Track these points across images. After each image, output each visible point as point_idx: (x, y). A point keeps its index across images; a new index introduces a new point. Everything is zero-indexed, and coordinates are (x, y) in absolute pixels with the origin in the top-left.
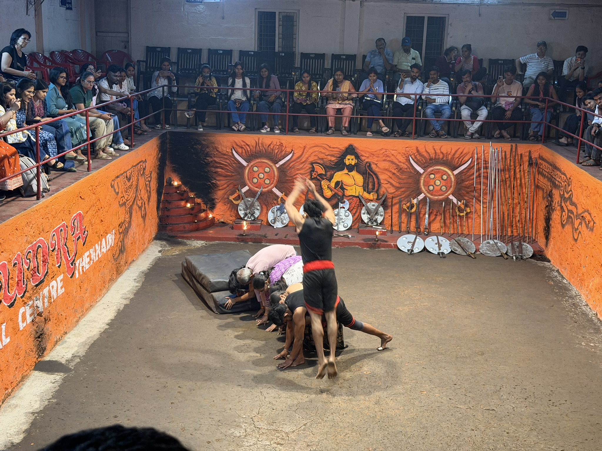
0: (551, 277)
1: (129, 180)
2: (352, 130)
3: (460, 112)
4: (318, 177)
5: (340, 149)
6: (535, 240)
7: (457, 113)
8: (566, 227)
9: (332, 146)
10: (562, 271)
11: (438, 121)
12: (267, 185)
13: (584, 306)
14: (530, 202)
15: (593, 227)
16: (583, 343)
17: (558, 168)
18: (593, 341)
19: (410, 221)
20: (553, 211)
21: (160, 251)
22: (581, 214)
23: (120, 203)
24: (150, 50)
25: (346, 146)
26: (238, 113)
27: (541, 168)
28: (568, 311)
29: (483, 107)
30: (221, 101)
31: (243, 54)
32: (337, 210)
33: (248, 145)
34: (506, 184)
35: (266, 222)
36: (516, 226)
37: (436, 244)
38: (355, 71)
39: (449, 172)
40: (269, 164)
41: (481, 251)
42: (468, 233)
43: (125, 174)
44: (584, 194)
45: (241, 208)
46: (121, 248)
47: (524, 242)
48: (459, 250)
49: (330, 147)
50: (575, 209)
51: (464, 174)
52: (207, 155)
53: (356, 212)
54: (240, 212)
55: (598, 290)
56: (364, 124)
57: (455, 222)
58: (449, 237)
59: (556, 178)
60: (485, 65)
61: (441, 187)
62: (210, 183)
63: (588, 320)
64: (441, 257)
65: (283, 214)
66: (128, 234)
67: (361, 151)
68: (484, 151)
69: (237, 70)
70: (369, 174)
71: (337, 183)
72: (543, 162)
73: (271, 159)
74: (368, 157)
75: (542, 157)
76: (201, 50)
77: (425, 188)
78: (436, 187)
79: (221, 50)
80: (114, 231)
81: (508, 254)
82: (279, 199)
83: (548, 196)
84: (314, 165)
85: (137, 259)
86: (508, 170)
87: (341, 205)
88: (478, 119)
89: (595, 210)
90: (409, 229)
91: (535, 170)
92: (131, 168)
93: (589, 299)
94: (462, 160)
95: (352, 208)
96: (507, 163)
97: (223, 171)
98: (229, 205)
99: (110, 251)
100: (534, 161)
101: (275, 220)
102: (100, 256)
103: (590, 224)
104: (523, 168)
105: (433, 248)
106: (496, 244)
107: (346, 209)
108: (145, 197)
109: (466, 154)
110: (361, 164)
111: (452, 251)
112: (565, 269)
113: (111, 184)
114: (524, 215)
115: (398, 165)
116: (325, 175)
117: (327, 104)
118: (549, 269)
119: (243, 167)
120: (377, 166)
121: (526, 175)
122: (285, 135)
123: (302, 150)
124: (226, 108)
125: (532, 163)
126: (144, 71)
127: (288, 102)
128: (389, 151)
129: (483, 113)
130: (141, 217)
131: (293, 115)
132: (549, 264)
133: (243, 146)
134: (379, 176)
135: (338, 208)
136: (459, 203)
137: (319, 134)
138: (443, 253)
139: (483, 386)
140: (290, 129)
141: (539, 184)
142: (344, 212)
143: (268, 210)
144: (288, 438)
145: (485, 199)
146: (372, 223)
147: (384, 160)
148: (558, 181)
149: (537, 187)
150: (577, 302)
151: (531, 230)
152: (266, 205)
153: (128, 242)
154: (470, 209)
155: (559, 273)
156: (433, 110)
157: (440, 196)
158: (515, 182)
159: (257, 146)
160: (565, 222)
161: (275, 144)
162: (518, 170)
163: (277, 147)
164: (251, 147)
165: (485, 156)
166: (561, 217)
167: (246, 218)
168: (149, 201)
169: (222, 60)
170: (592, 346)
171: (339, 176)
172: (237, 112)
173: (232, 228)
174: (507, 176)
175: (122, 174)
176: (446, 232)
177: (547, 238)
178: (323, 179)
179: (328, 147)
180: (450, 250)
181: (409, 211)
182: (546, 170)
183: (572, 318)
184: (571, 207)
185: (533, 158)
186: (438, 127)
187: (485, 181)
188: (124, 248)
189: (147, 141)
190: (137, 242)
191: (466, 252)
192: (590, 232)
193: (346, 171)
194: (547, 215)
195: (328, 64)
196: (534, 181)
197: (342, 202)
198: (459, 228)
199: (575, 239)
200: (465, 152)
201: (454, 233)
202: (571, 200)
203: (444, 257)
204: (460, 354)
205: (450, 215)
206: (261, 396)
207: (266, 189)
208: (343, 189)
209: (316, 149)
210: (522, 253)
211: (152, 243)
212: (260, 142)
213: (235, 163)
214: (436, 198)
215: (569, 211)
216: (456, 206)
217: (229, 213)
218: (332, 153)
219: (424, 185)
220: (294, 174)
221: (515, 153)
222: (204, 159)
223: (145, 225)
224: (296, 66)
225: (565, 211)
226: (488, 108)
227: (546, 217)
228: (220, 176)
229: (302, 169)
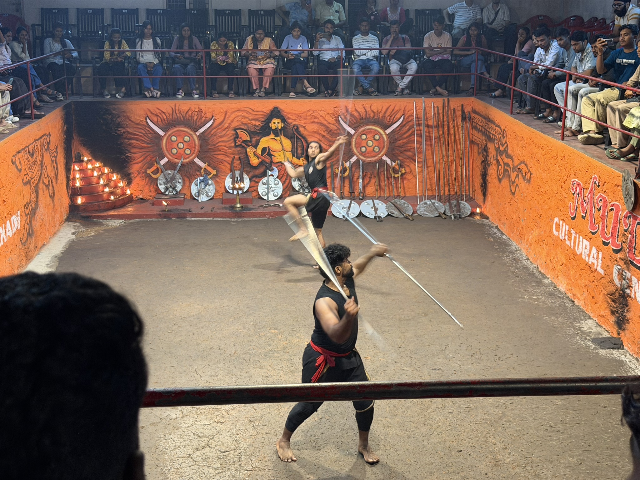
0: (490, 234)
1: (32, 155)
2: (276, 91)
3: (389, 67)
4: (243, 144)
5: (265, 113)
6: (472, 198)
7: (386, 68)
8: (503, 181)
9: (255, 110)
10: (501, 227)
11: (366, 77)
12: (189, 156)
13: (525, 260)
14: (465, 159)
15: (530, 179)
16: (525, 297)
17: (492, 120)
18: (535, 294)
19: (344, 186)
20: (489, 165)
21: (73, 234)
22: (517, 166)
23: (24, 182)
24: (46, 13)
25: (270, 109)
26: (150, 78)
27: (475, 122)
28: (509, 266)
29: (412, 60)
30: (130, 65)
31: (150, 12)
32: (266, 178)
33: (164, 113)
34: (440, 141)
35: (189, 195)
36: (453, 185)
37: (372, 208)
38: (275, 27)
39: (381, 131)
40: (188, 133)
41: (418, 212)
42: (404, 195)
43: (27, 148)
44: (520, 146)
45: (161, 182)
46: (29, 230)
47: (462, 200)
48: (396, 213)
49: (254, 111)
50: (511, 161)
51: (397, 132)
52: (119, 125)
53: (286, 179)
54: (160, 187)
55: (538, 242)
56: (288, 85)
57: (390, 184)
58: (385, 200)
59: (490, 131)
60: (412, 16)
61: (374, 147)
62: (124, 157)
63: (530, 273)
64: (378, 221)
65: (207, 187)
66: (36, 216)
67: (287, 113)
68: (416, 108)
69: (146, 30)
70: (298, 138)
71: (264, 150)
72: (477, 116)
73: (190, 127)
74: (295, 120)
75: (475, 110)
76: (102, 10)
77: (357, 150)
78: (368, 148)
79: (126, 9)
80: (19, 212)
81: (446, 213)
82: (202, 170)
83: (483, 151)
84: (237, 131)
85: (48, 242)
86: (441, 126)
87: (269, 173)
88: (408, 73)
89: (531, 160)
90: (343, 194)
91: (469, 125)
92: (33, 142)
93: (530, 252)
94: (394, 118)
95: (281, 175)
96: (440, 118)
97: (138, 142)
98: (147, 179)
99: (16, 235)
100: (467, 116)
101: (199, 193)
102: (5, 241)
103: (527, 176)
104: (457, 124)
105: (369, 212)
106: (433, 204)
107: (275, 176)
108: (52, 174)
109: (398, 111)
110: (288, 127)
111: (389, 215)
112: (504, 224)
113: (12, 160)
114: (459, 173)
115: (328, 127)
116: (251, 142)
117: (247, 64)
118: (488, 226)
119: (160, 137)
120: (305, 129)
121: (460, 130)
122: (204, 99)
123: (223, 116)
124: (136, 73)
125: (465, 118)
126: (40, 35)
127: (204, 63)
128: (317, 112)
129: (413, 66)
130: (49, 197)
131: (211, 78)
132: (488, 221)
133: (158, 114)
134: (308, 139)
135: (266, 176)
136: (394, 164)
137: (241, 97)
138: (379, 217)
139: (428, 346)
140: (209, 93)
141: (473, 140)
142: (273, 180)
143: (190, 183)
144: (228, 415)
145: (419, 158)
146: (304, 190)
147: (313, 122)
148: (493, 135)
149: (472, 142)
150: (518, 257)
151: (467, 187)
152: (188, 177)
153: (36, 224)
154: (405, 170)
155: (498, 229)
156: (361, 66)
157: (373, 157)
158: (449, 138)
159: (174, 114)
160: (502, 176)
161: (194, 110)
162: (451, 126)
163: (196, 113)
164: (168, 115)
165: (417, 112)
166: (497, 171)
167: (167, 193)
168: (57, 179)
169: (127, 21)
170: (535, 299)
171: (265, 142)
172: (148, 76)
173: (153, 204)
174: (441, 133)
175: (23, 149)
176: (382, 195)
177: (484, 194)
178: (249, 146)
179: (250, 111)
180: (387, 214)
181: (342, 175)
182: (480, 124)
183: (513, 272)
184: (507, 160)
185: (466, 112)
186: (366, 84)
187: (419, 139)
188: (32, 231)
189: (50, 112)
190: (47, 225)
191: (403, 215)
192: (527, 184)
193: (272, 136)
194: (483, 170)
195: (245, 21)
196: (469, 136)
197: (270, 169)
198: (395, 190)
199: (512, 193)
200: (396, 109)
201: (390, 196)
202: (507, 152)
203: (381, 221)
204: (403, 317)
205: (384, 178)
206: (196, 376)
207: (188, 160)
208: (270, 155)
209: (239, 113)
210: (460, 212)
211: (64, 225)
212: (177, 108)
213: (151, 133)
214: (370, 159)
215: (505, 164)
216: (390, 167)
217: (147, 187)
218: (256, 117)
219: (356, 147)
220: (216, 142)
221: (448, 107)
222: (116, 130)
223: (54, 206)
224: (210, 24)
225: (501, 165)
226: (418, 62)
227: (483, 172)
228: (135, 147)
229: (224, 135)
